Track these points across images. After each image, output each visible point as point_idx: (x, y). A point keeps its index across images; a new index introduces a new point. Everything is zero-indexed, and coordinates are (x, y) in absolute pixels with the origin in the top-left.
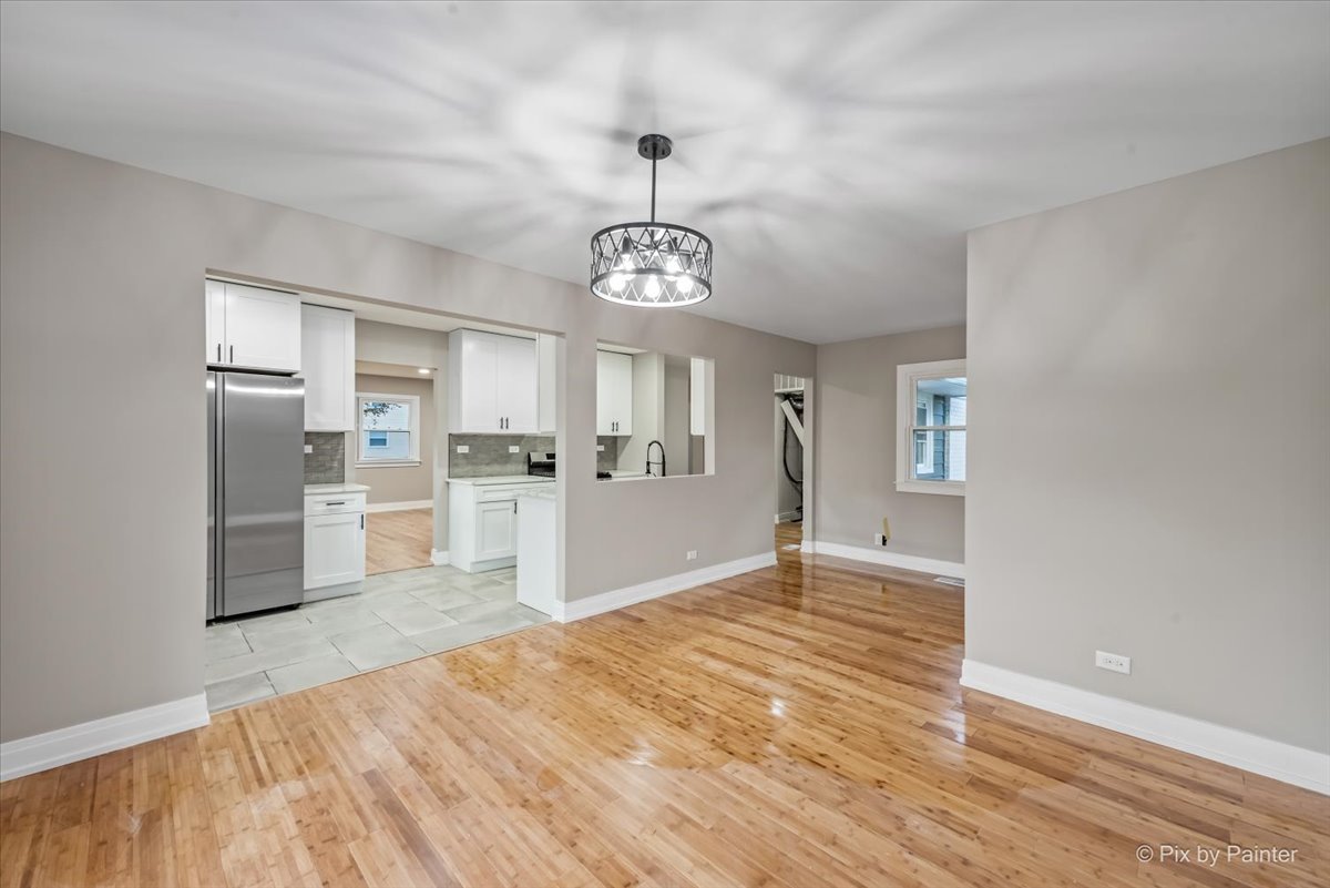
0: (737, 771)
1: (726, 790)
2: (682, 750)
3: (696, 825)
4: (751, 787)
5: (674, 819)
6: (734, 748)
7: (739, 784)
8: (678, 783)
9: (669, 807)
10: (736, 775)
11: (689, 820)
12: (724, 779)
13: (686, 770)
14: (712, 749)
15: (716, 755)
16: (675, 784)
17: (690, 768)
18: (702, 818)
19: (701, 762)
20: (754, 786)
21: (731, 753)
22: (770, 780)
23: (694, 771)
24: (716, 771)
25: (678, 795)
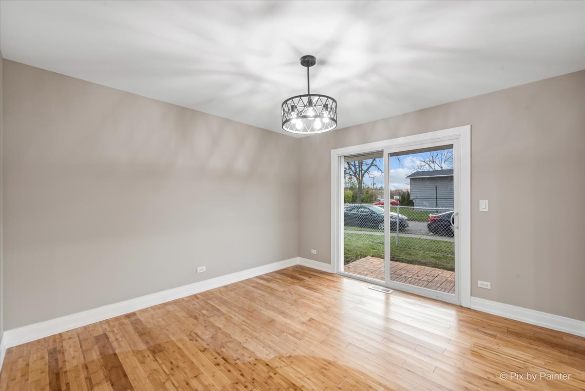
0: (267, 355)
1: (274, 346)
2: (294, 367)
3: (289, 334)
4: (264, 348)
5: (297, 335)
6: (265, 369)
7: (269, 349)
8: (295, 349)
9: (300, 340)
10: (268, 353)
11: (292, 335)
12: (275, 351)
13: (292, 355)
14: (277, 367)
15: (276, 364)
16: (297, 348)
17: (290, 356)
18: (287, 336)
19: (284, 359)
20: (262, 348)
21: (267, 365)
22: (254, 351)
23: (288, 355)
24: (277, 355)
25: (296, 344)
